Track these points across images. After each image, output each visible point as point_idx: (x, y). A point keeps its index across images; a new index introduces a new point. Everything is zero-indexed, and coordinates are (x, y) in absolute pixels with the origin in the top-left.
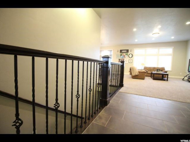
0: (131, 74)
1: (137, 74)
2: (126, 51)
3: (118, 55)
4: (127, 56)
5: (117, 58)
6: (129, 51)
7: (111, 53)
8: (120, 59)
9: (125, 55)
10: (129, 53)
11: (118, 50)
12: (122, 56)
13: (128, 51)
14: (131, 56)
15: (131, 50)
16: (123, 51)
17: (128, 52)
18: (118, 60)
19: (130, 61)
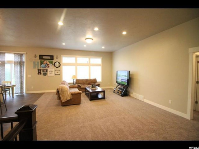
0: (59, 98)
1: (69, 99)
2: (49, 58)
3: (36, 63)
4: (51, 64)
5: (34, 67)
6: (55, 58)
7: (21, 58)
8: (41, 70)
9: (48, 63)
10: (54, 61)
11: (35, 55)
12: (43, 65)
13: (52, 57)
14: (57, 64)
15: (57, 56)
16: (44, 57)
17: (53, 59)
18: (37, 71)
19: (57, 72)
